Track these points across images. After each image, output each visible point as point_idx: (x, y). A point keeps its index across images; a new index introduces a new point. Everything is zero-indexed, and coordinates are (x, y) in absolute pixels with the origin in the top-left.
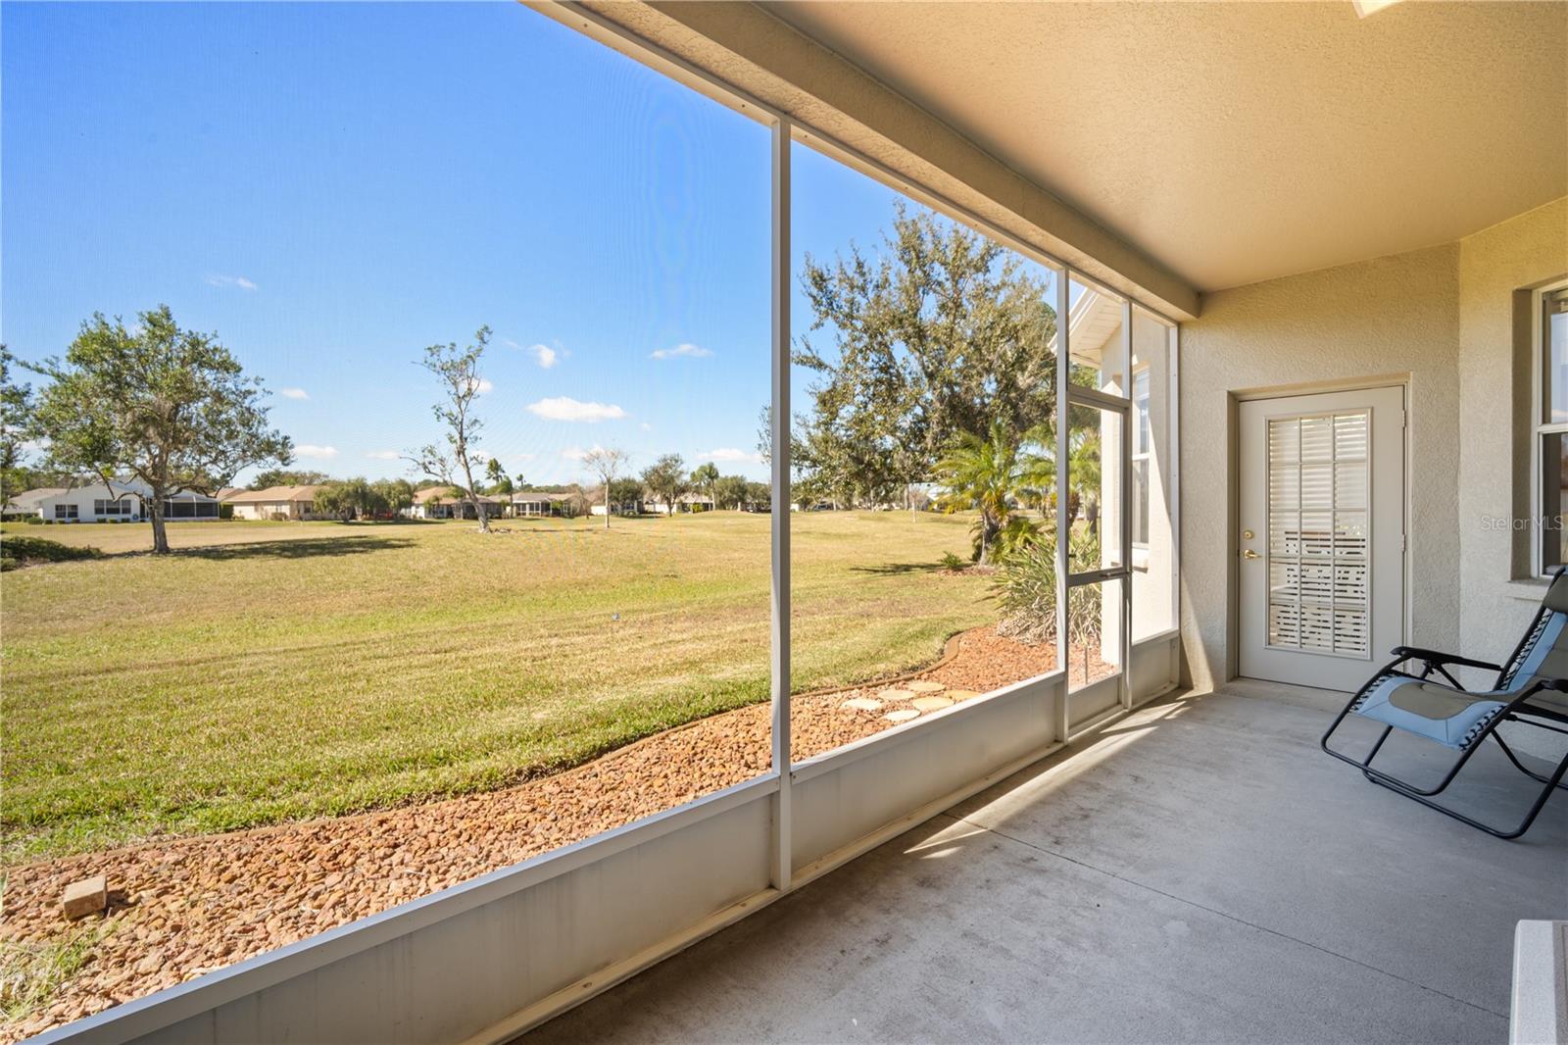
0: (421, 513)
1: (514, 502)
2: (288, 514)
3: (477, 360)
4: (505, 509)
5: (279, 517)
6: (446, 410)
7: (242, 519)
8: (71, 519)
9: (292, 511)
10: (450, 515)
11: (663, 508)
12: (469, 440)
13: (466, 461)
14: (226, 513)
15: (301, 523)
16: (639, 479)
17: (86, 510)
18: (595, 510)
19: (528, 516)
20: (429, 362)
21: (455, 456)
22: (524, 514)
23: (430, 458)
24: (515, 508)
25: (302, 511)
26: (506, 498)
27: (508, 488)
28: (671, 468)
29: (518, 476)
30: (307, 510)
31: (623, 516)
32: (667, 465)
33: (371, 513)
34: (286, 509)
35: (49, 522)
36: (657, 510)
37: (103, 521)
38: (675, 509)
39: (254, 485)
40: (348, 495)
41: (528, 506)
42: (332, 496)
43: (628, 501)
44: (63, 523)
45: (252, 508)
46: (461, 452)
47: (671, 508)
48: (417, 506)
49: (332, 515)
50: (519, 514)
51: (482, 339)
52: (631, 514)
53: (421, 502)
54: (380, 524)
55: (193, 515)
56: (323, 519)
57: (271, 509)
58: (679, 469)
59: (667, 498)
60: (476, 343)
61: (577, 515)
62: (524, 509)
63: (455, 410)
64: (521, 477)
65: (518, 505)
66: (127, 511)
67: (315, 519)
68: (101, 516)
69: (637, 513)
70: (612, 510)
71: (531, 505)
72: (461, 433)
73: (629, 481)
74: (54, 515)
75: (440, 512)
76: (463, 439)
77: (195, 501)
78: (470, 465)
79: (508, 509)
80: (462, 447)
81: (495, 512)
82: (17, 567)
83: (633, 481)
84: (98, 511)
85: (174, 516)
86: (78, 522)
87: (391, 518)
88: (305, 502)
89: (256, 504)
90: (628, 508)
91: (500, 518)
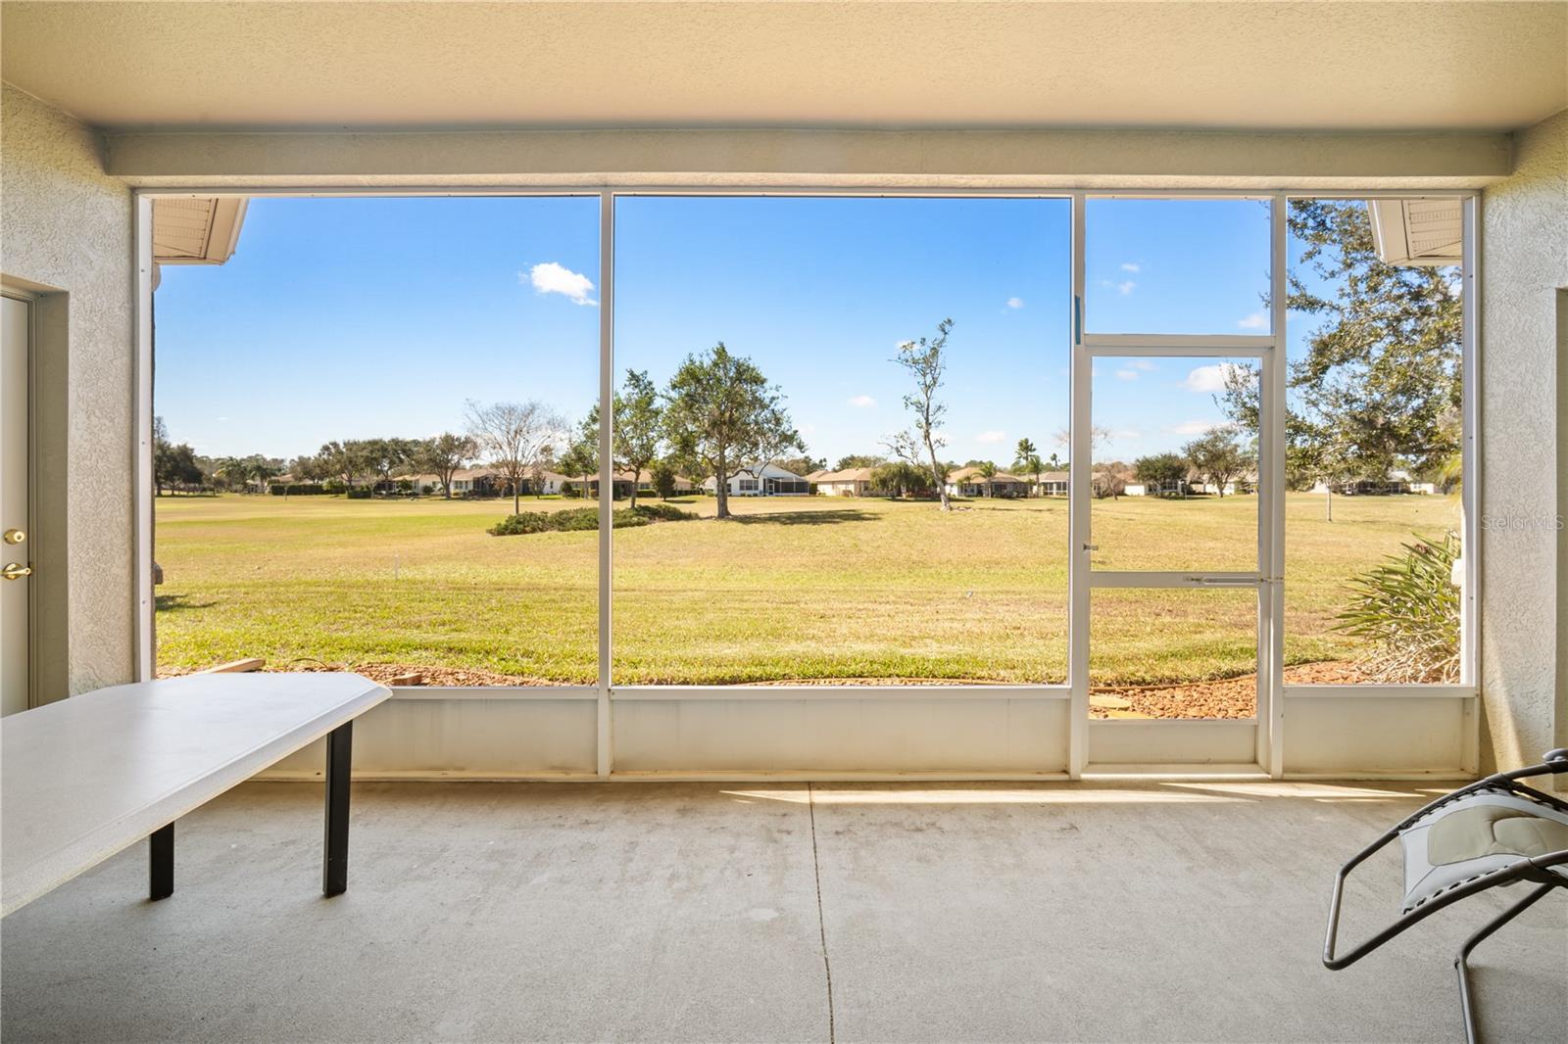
0: (955, 491)
1: (1040, 481)
2: (853, 491)
3: (941, 349)
4: (1031, 488)
5: (847, 494)
6: (914, 399)
7: (823, 495)
9: (855, 489)
10: (980, 493)
11: (1211, 488)
12: (933, 425)
13: (930, 444)
14: (812, 490)
15: (861, 499)
16: (1182, 455)
18: (1129, 490)
19: (1055, 495)
20: (903, 358)
21: (923, 440)
22: (1051, 494)
23: (902, 443)
24: (1042, 487)
25: (862, 489)
26: (1033, 477)
27: (1037, 468)
28: (1221, 441)
29: (1052, 455)
30: (866, 489)
31: (1163, 497)
32: (1217, 438)
33: (913, 491)
34: (851, 487)
36: (1207, 491)
38: (1229, 490)
39: (837, 468)
40: (894, 475)
41: (1055, 486)
42: (883, 476)
43: (1168, 480)
45: (830, 486)
46: (927, 436)
47: (1221, 489)
48: (952, 485)
49: (884, 493)
50: (1046, 494)
51: (943, 330)
52: (1173, 494)
53: (955, 481)
54: (920, 501)
55: (793, 492)
56: (878, 496)
57: (842, 487)
58: (1233, 443)
59: (1217, 477)
60: (941, 335)
61: (1108, 495)
62: (1051, 488)
63: (923, 399)
64: (1055, 455)
65: (1045, 484)
66: (756, 488)
67: (872, 496)
69: (1181, 494)
70: (1151, 490)
71: (1059, 484)
72: (927, 419)
73: (1169, 458)
75: (971, 491)
76: (928, 424)
78: (934, 448)
79: (1035, 488)
80: (927, 431)
81: (1021, 491)
82: (650, 523)
83: (1176, 457)
84: (742, 488)
87: (927, 496)
88: (866, 482)
89: (833, 483)
90: (1170, 488)
91: (1025, 497)
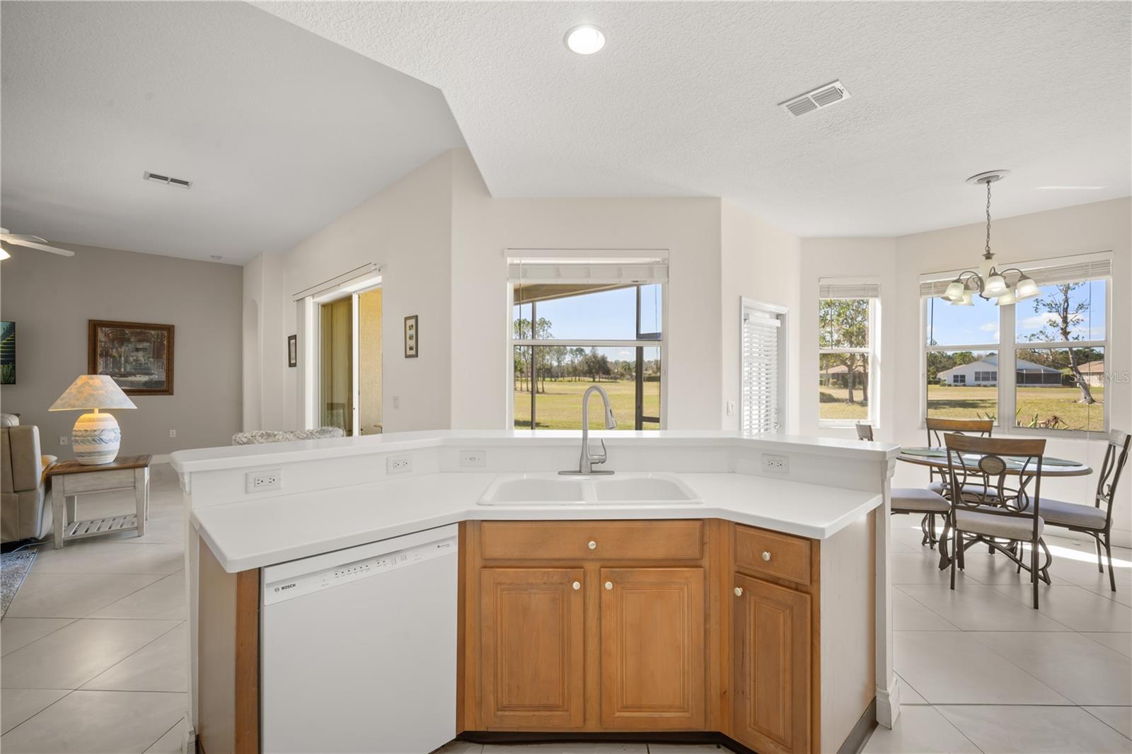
8: (962, 384)
17: (970, 378)
35: (950, 385)
37: (979, 386)
44: (956, 386)
68: (978, 382)
74: (952, 380)
77: (1043, 372)
85: (1026, 383)
86: (964, 385)
